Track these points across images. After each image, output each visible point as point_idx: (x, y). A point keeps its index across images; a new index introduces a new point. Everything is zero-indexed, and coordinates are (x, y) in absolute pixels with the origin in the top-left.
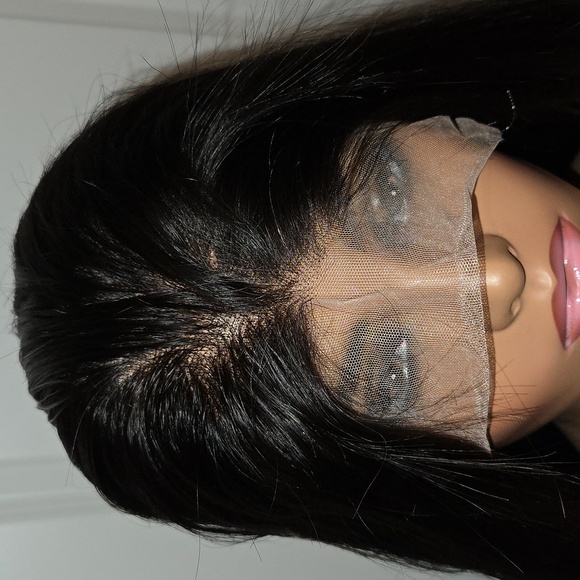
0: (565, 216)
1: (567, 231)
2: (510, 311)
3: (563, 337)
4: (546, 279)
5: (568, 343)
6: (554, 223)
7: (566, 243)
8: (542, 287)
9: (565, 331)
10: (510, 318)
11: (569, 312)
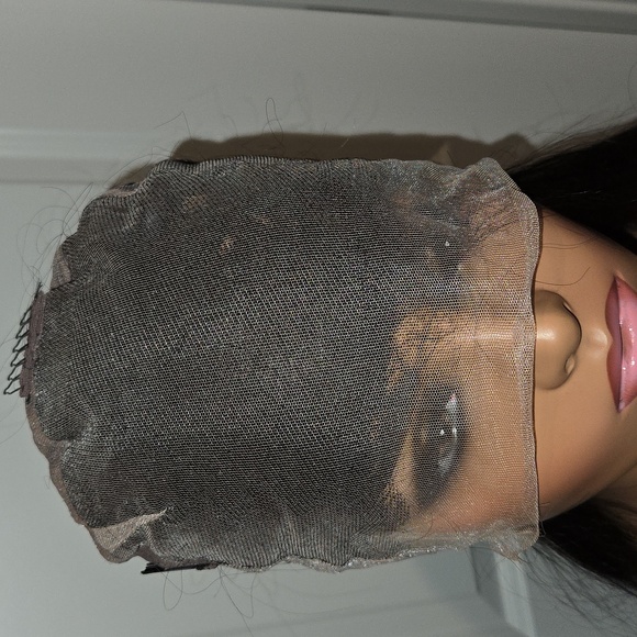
0: (621, 276)
1: (623, 291)
2: (565, 369)
3: (617, 400)
4: (602, 337)
5: (622, 405)
6: (610, 281)
7: (622, 303)
8: (598, 346)
9: (619, 393)
10: (564, 376)
11: (624, 373)
